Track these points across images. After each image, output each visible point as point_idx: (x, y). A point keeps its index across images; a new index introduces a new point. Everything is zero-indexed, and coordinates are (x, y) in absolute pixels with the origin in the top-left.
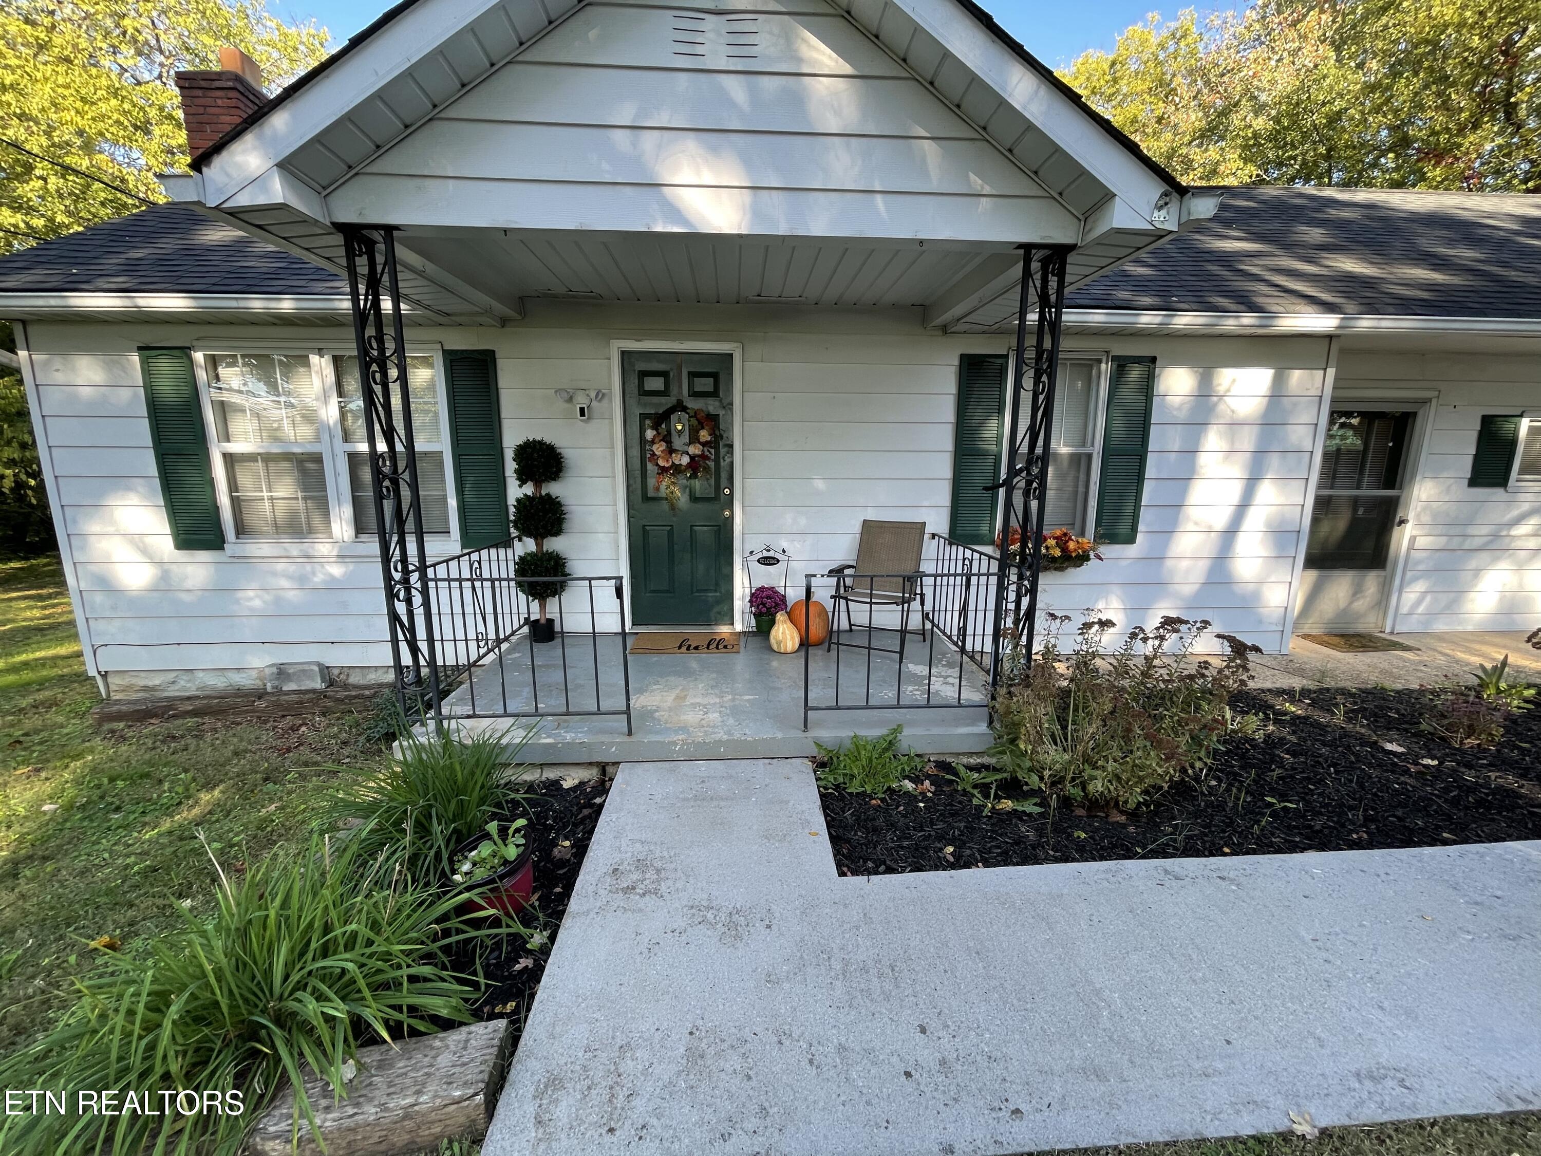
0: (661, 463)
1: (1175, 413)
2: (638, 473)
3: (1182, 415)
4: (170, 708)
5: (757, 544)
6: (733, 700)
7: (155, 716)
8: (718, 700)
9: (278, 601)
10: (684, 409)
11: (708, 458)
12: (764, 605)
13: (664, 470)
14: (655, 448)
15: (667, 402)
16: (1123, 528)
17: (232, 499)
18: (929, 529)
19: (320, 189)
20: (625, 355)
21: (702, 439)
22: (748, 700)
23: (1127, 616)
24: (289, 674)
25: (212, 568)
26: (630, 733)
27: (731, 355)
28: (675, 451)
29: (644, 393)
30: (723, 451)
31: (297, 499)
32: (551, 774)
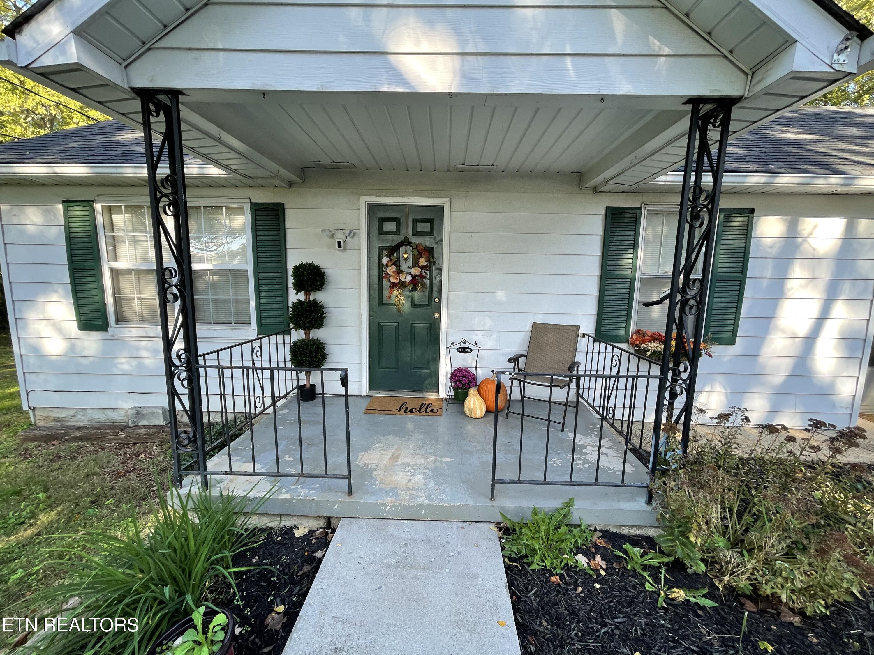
0: (392, 280)
1: (769, 250)
2: (376, 287)
3: (774, 252)
4: (66, 434)
5: (457, 338)
6: (435, 461)
7: (56, 439)
8: (423, 461)
9: (140, 366)
10: (409, 244)
11: (424, 277)
12: (460, 382)
13: (394, 285)
14: (388, 269)
15: (398, 239)
16: (726, 333)
17: (115, 298)
18: (582, 331)
19: (121, 61)
20: (371, 208)
21: (421, 264)
22: (446, 463)
23: (727, 397)
24: (143, 415)
25: (100, 343)
26: (350, 493)
27: (442, 207)
28: (402, 272)
29: (382, 232)
30: (435, 272)
31: (155, 299)
32: (288, 523)
